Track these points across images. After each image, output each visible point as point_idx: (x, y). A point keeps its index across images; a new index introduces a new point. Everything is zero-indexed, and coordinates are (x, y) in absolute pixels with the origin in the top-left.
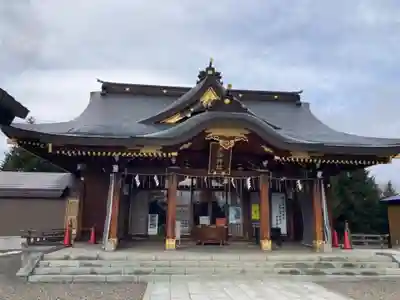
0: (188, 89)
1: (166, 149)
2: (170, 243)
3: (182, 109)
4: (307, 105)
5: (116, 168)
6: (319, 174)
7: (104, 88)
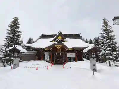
4: (81, 36)
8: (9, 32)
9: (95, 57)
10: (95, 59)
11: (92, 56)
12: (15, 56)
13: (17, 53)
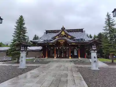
0: (61, 30)
1: (53, 44)
2: (55, 58)
3: (58, 35)
4: (85, 31)
5: (46, 46)
6: (79, 46)
7: (46, 32)
8: (16, 28)
9: (96, 50)
10: (96, 51)
11: (93, 48)
12: (22, 50)
13: (23, 47)
